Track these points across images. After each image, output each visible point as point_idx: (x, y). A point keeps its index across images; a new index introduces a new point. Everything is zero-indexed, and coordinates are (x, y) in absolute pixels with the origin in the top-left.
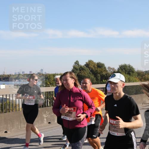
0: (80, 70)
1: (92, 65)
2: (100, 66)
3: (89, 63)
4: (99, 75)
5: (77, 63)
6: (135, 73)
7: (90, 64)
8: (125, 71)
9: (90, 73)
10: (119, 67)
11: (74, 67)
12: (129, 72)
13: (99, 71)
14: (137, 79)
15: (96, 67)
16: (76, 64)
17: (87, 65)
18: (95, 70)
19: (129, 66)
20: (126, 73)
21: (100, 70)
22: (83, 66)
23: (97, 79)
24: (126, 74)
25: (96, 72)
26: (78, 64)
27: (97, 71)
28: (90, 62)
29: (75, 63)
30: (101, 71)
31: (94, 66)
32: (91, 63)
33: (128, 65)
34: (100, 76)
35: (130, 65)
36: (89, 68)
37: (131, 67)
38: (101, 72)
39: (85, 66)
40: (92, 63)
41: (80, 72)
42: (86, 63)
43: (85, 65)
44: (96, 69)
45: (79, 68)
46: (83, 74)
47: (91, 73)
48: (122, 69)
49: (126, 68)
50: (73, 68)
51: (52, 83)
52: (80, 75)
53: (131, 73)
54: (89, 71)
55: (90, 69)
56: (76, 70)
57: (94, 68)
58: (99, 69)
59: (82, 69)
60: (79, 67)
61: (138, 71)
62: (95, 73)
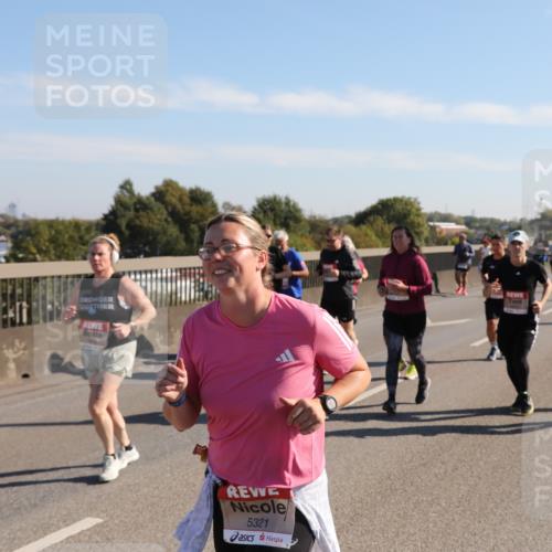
0: (137, 210)
1: (173, 196)
2: (199, 198)
3: (163, 189)
4: (193, 226)
5: (126, 186)
6: (303, 223)
7: (167, 191)
8: (275, 215)
9: (166, 220)
10: (255, 204)
11: (118, 201)
12: (286, 218)
13: (194, 214)
14: (309, 242)
15: (187, 200)
16: (125, 191)
17: (159, 195)
18: (182, 211)
19: (288, 202)
20: (278, 222)
21: (197, 212)
22: (148, 198)
23: (188, 240)
24: (275, 224)
25: (186, 218)
26: (131, 192)
27: (188, 213)
28: (169, 184)
29: (122, 187)
30: (202, 215)
31: (180, 200)
32: (170, 188)
33: (283, 200)
34: (196, 229)
35: (291, 198)
36: (163, 202)
37: (294, 206)
38: (203, 217)
39: (153, 199)
40: (173, 189)
41: (138, 217)
42: (157, 188)
43: (153, 195)
44: (187, 208)
45: (135, 204)
46: (145, 223)
47: (170, 219)
48: (265, 212)
49: (277, 208)
50: (113, 203)
51: (44, 248)
52: (136, 226)
53: (291, 223)
54: (165, 212)
55: (167, 209)
56: (122, 209)
57: (179, 206)
58: (195, 209)
59: (141, 205)
60: (135, 200)
61: (311, 217)
62: (181, 220)
